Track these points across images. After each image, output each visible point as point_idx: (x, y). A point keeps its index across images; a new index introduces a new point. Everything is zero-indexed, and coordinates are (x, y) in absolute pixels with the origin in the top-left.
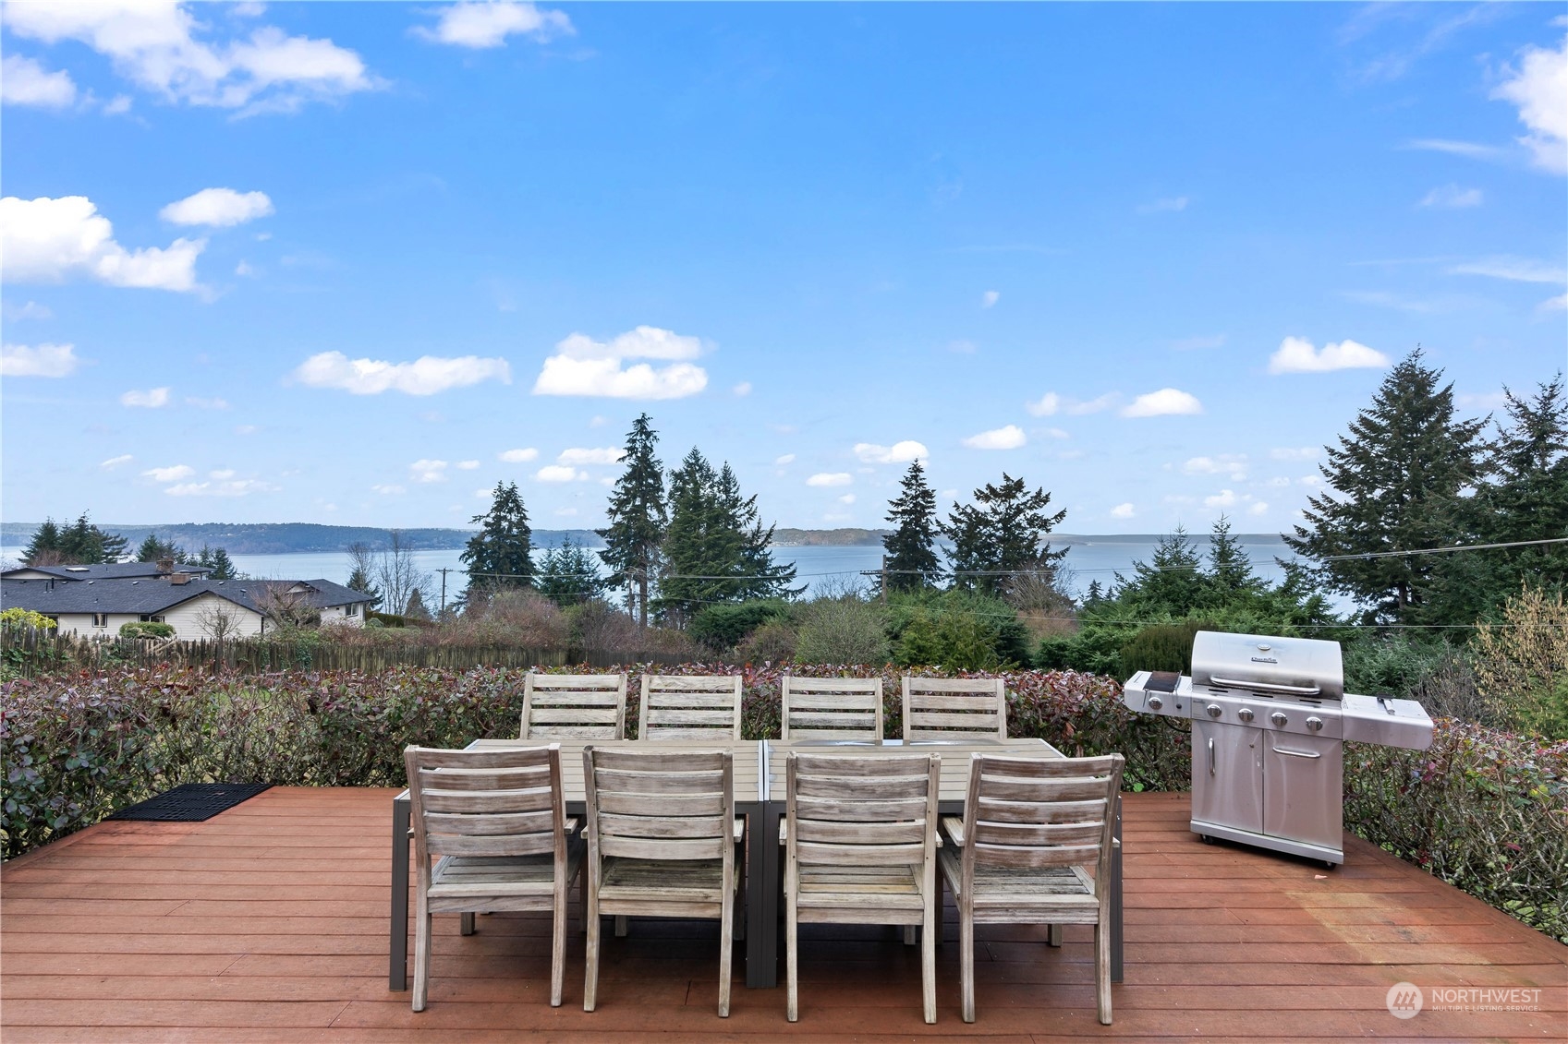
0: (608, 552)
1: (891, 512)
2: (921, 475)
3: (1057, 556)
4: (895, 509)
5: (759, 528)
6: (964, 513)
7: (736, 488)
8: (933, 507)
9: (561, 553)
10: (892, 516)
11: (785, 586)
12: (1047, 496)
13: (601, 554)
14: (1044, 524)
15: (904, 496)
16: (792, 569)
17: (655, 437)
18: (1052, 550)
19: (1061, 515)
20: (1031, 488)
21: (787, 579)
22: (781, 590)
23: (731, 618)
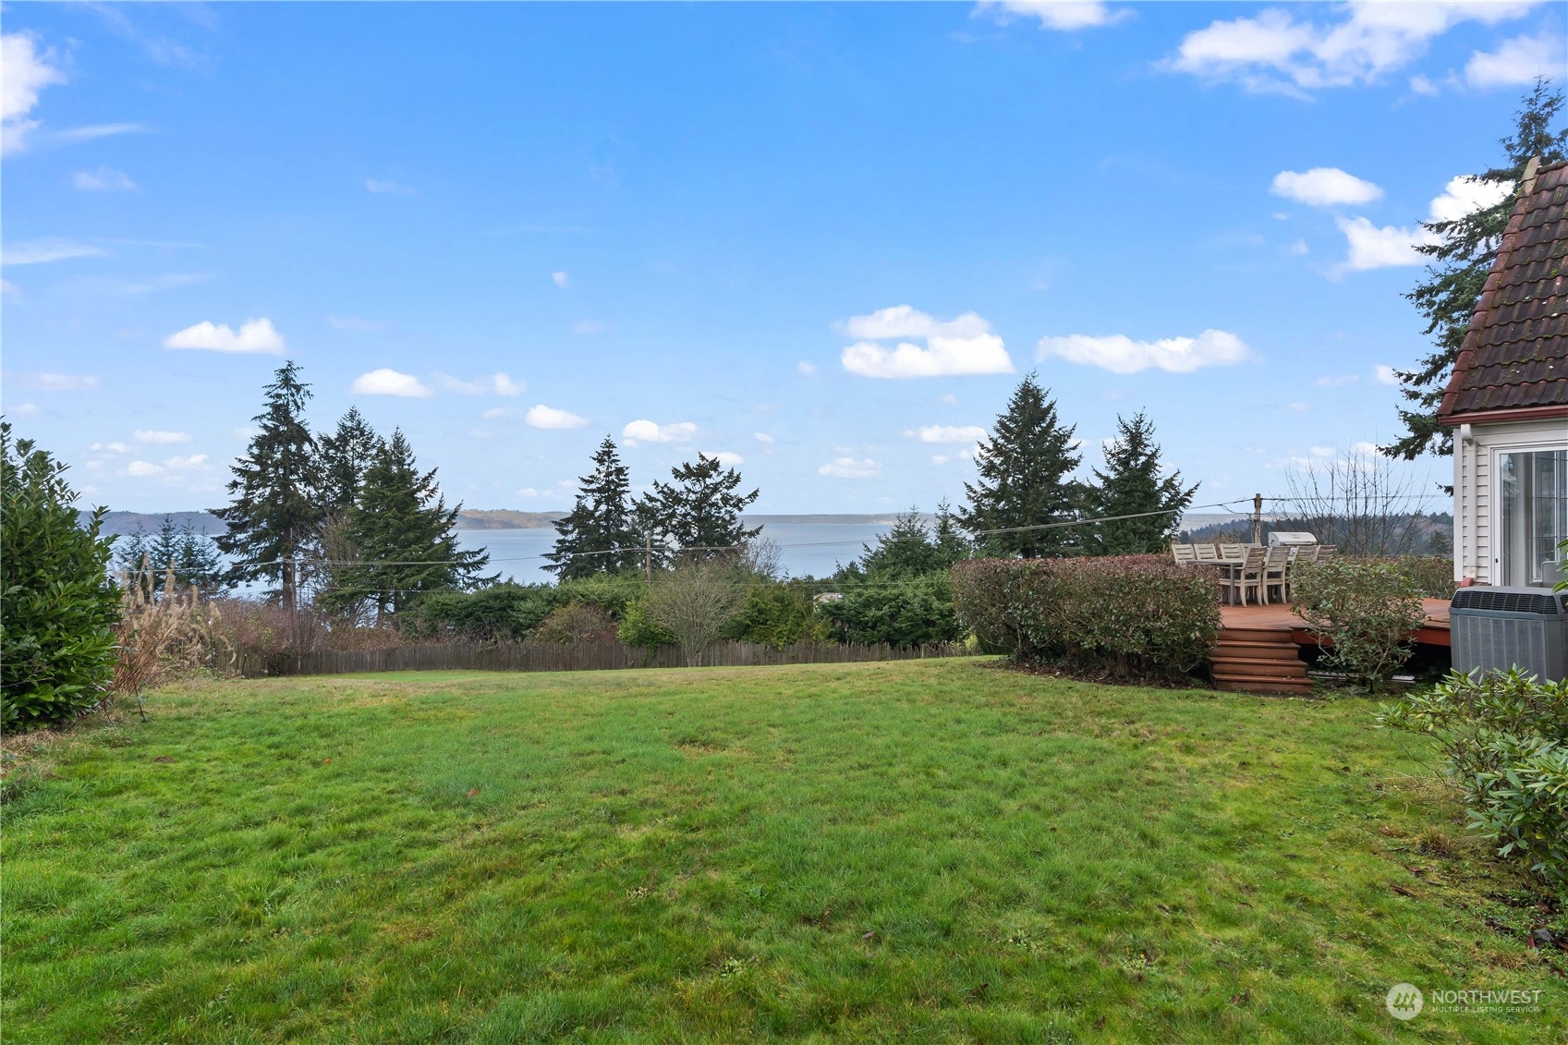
0: (229, 537)
1: (583, 490)
2: (615, 451)
3: (751, 534)
4: (586, 486)
5: (440, 507)
6: (662, 492)
7: (411, 459)
8: (626, 485)
9: (159, 540)
10: (582, 494)
11: (473, 574)
12: (738, 477)
13: (218, 539)
14: (739, 503)
15: (596, 473)
16: (482, 555)
17: (308, 392)
18: (747, 529)
19: (754, 495)
20: (725, 468)
21: (477, 565)
22: (469, 578)
23: (467, 607)
